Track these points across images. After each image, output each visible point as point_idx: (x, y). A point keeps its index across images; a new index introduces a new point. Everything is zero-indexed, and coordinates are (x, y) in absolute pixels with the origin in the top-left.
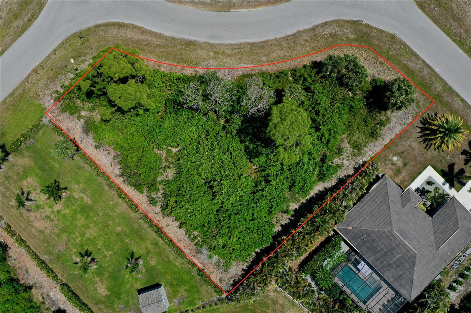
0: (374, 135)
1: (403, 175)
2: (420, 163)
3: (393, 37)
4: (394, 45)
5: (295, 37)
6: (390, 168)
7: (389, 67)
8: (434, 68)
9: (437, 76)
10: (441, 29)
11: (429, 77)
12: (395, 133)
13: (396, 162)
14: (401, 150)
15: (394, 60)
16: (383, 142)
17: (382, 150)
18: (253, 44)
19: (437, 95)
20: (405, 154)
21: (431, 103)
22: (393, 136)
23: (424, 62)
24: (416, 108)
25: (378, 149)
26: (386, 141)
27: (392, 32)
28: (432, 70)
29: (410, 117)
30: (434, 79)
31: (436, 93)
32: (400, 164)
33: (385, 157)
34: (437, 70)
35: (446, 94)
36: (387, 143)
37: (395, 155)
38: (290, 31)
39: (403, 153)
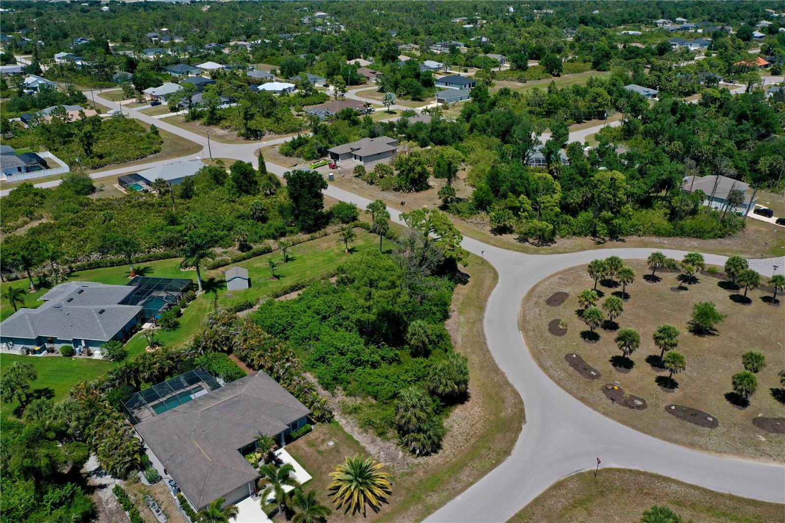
0: (367, 425)
1: (306, 449)
2: (319, 467)
3: (507, 453)
4: (494, 453)
5: (496, 369)
6: (319, 437)
7: (463, 448)
8: (463, 494)
9: (450, 498)
10: (527, 507)
11: (448, 489)
12: (367, 446)
13: (326, 444)
14: (341, 450)
15: (474, 453)
16: (356, 434)
17: (345, 433)
18: (485, 343)
19: (420, 498)
20: (334, 453)
21: (409, 490)
22: (363, 444)
23: (471, 484)
24: (401, 471)
25: (348, 429)
26: (356, 437)
27: (514, 452)
28: (459, 493)
29: (388, 464)
30: (445, 494)
31: (424, 497)
32: (322, 448)
33: (336, 434)
34: (459, 498)
35: (420, 508)
36: (355, 437)
37: (336, 444)
38: (502, 367)
39: (338, 451)
